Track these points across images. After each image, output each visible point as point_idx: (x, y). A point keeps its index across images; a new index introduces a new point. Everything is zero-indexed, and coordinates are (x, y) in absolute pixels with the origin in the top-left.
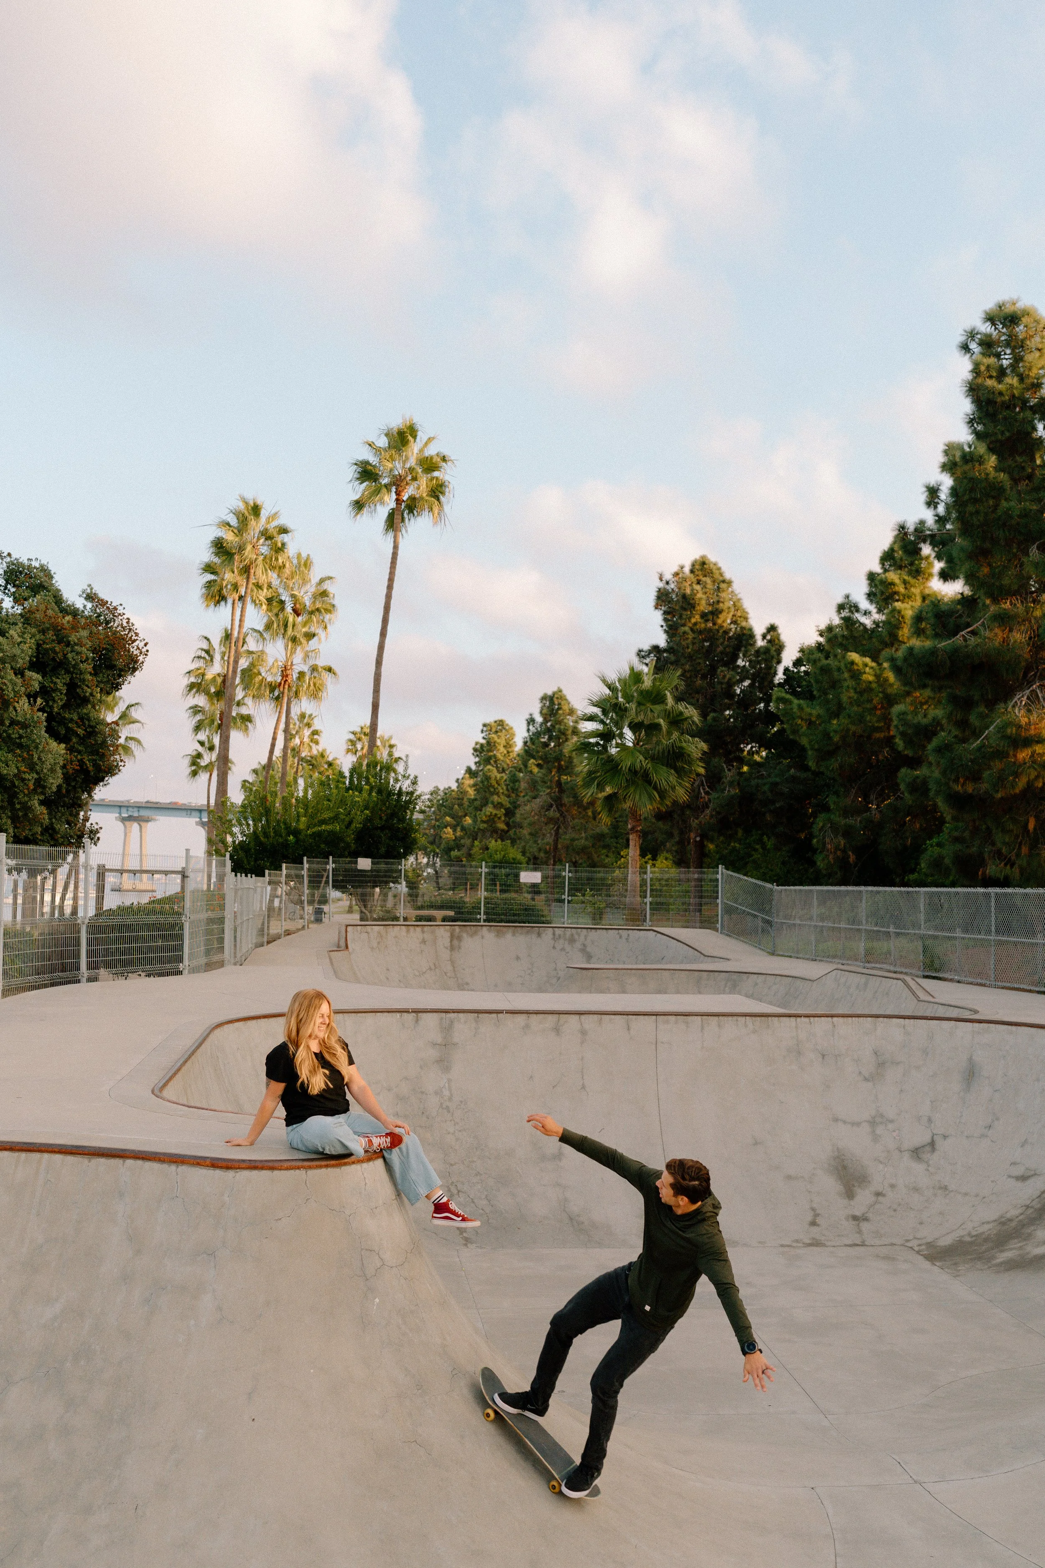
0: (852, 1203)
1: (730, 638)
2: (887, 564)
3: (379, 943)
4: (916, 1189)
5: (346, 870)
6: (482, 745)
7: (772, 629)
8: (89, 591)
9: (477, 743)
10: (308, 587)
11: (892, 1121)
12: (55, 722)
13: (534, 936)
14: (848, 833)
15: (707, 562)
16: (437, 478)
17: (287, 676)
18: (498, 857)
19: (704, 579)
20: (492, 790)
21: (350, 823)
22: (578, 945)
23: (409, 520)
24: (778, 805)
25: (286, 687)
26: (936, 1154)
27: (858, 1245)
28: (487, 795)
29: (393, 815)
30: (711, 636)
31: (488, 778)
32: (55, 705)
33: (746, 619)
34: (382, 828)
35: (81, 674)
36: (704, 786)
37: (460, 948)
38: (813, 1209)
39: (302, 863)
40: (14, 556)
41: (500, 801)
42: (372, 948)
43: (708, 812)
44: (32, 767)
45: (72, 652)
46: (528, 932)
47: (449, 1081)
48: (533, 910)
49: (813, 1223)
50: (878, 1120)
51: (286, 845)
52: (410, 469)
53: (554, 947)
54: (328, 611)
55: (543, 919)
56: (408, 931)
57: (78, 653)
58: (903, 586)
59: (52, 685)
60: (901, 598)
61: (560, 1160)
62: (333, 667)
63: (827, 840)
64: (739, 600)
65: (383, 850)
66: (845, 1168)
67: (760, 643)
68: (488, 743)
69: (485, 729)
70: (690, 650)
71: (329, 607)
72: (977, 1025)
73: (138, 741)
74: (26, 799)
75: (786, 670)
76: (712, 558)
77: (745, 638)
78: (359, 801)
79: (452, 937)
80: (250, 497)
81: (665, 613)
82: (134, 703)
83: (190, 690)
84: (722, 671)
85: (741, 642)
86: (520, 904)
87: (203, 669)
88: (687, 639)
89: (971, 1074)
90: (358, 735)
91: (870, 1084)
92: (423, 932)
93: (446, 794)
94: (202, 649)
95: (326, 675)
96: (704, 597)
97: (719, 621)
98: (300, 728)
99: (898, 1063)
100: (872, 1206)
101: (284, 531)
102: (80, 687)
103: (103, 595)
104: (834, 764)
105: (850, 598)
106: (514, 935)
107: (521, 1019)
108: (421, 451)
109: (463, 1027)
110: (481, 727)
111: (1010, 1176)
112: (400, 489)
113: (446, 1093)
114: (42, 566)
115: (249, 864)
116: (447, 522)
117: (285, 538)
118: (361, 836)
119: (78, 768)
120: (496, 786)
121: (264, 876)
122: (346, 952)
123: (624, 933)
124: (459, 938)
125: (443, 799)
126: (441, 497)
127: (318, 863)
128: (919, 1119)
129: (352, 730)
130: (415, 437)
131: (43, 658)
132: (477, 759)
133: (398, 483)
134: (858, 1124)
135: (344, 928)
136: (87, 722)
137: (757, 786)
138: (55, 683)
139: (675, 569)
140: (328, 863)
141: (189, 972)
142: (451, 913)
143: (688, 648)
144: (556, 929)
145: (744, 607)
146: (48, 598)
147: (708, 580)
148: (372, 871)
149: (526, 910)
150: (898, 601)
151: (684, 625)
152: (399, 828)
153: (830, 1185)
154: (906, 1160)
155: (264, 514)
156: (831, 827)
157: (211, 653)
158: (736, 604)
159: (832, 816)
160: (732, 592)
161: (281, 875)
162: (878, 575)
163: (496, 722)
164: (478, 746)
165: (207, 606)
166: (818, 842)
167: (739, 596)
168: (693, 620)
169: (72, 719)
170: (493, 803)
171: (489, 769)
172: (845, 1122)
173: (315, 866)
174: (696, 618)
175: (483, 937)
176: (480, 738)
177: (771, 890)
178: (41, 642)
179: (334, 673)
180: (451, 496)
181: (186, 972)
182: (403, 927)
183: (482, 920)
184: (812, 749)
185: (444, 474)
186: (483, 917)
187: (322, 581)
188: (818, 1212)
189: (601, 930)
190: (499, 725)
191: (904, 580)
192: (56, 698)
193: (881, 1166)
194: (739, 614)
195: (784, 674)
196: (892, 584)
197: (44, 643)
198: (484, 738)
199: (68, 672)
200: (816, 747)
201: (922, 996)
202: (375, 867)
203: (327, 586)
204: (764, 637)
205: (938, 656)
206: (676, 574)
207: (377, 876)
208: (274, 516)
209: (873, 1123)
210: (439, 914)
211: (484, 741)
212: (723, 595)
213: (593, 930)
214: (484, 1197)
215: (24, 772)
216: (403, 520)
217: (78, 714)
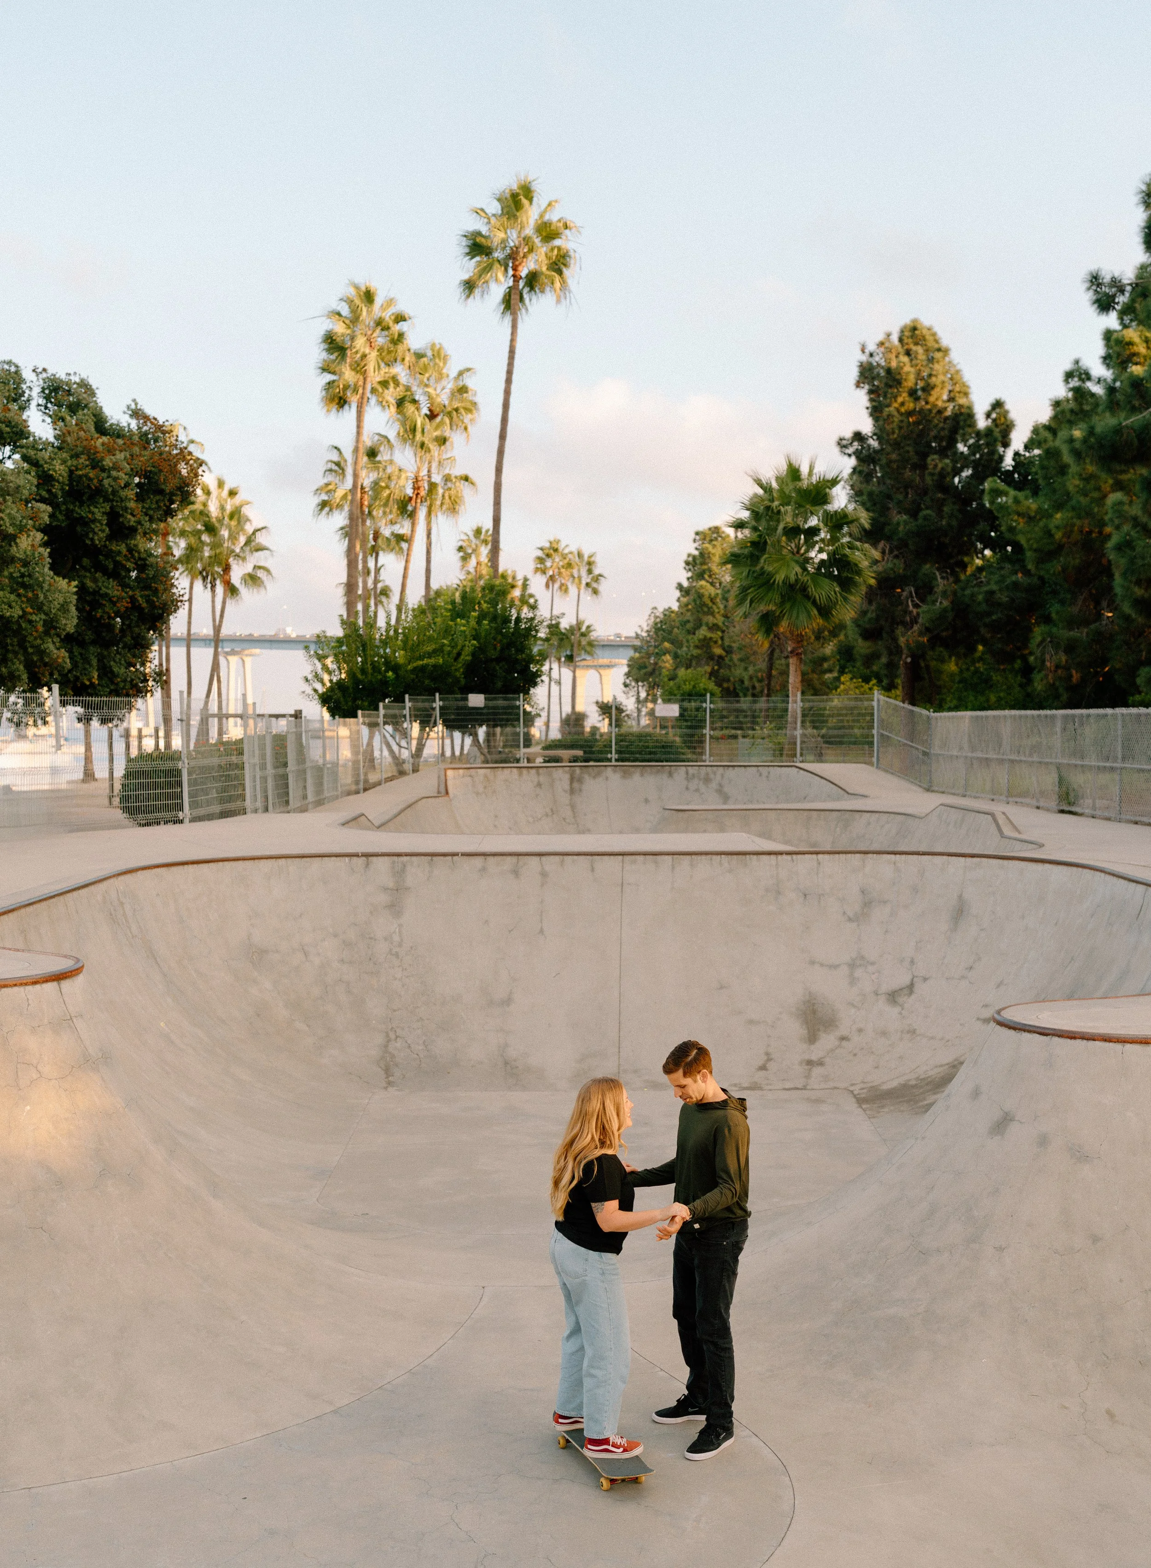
0: (812, 1047)
1: (947, 418)
2: (1127, 320)
3: (485, 787)
4: (884, 1034)
5: (458, 708)
6: (694, 557)
7: (998, 405)
8: (133, 407)
9: (689, 555)
10: (444, 382)
11: (873, 964)
12: (103, 555)
13: (665, 776)
14: (1071, 648)
15: (919, 326)
16: (559, 248)
17: (419, 488)
18: (687, 687)
19: (914, 348)
20: (706, 609)
21: (459, 654)
22: (714, 785)
23: (530, 300)
24: (994, 617)
25: (419, 501)
26: (913, 997)
27: (797, 1089)
28: (700, 615)
29: (509, 645)
30: (924, 417)
31: (700, 596)
32: (96, 538)
33: (966, 394)
34: (498, 660)
35: (122, 501)
36: (912, 597)
37: (580, 790)
38: (767, 1054)
39: (404, 702)
40: (51, 371)
41: (715, 621)
42: (477, 794)
43: (916, 628)
44: (39, 608)
45: (108, 477)
46: (658, 772)
47: (400, 926)
48: (671, 747)
49: (763, 1068)
50: (858, 962)
51: (385, 682)
52: (524, 239)
53: (687, 788)
54: (468, 410)
55: (684, 757)
56: (520, 774)
57: (116, 479)
58: (1145, 345)
59: (90, 516)
60: (1142, 360)
61: (508, 1005)
62: (471, 475)
63: (1047, 657)
64: (958, 372)
65: (499, 684)
66: (814, 1012)
67: (982, 423)
68: (702, 554)
69: (698, 538)
70: (895, 436)
71: (469, 405)
72: (969, 860)
73: (267, 571)
74: (39, 641)
75: (1017, 454)
76: (926, 321)
77: (962, 418)
78: (465, 632)
79: (572, 780)
80: (363, 281)
81: (870, 392)
82: (260, 526)
83: (321, 510)
84: (933, 460)
85: (958, 423)
86: (657, 741)
87: (333, 484)
88: (893, 422)
89: (960, 912)
90: (547, 551)
91: (854, 925)
92: (538, 774)
93: (665, 615)
94: (332, 461)
95: (462, 485)
96: (912, 370)
97: (932, 399)
98: (477, 546)
99: (885, 902)
100: (832, 1050)
101: (400, 318)
102: (122, 516)
103: (150, 411)
104: (1056, 566)
105: (1080, 364)
106: (642, 775)
107: (478, 862)
108: (541, 216)
109: (416, 871)
110: (693, 536)
111: (978, 1019)
112: (517, 263)
113: (396, 938)
114: (82, 380)
115: (347, 703)
116: (573, 300)
117: (403, 326)
118: (471, 669)
119: (130, 605)
120: (710, 604)
121: (355, 716)
122: (446, 798)
123: (765, 771)
124: (580, 781)
125: (661, 622)
126: (564, 270)
127: (423, 701)
128: (902, 961)
129: (540, 546)
130: (531, 200)
131: (77, 485)
132: (690, 574)
133: (513, 258)
134: (835, 967)
135: (443, 773)
136: (136, 555)
137: (973, 595)
138: (93, 513)
139: (881, 337)
140: (434, 701)
141: (190, 822)
142: (579, 753)
143: (893, 433)
144: (689, 768)
145: (965, 379)
146: (87, 417)
147: (920, 350)
148: (486, 707)
149: (663, 747)
150: (1136, 364)
151: (889, 406)
152: (517, 659)
153: (794, 1028)
154: (882, 1004)
155: (379, 301)
156: (1050, 642)
157: (342, 464)
158: (955, 376)
159: (1054, 630)
160: (950, 362)
161: (378, 717)
162: (1116, 331)
163: (710, 529)
164: (691, 559)
165: (328, 411)
166: (1036, 659)
167: (958, 367)
168: (900, 400)
169: (119, 552)
170: (707, 624)
171: (701, 586)
172: (822, 965)
173: (420, 705)
174: (904, 397)
175: (607, 779)
176: (692, 549)
177: (928, 717)
178: (73, 468)
179: (472, 483)
180: (577, 268)
181: (187, 820)
182: (515, 770)
183: (613, 760)
184: (1030, 549)
185: (566, 242)
186: (614, 756)
187: (461, 374)
188: (773, 1056)
189: (740, 769)
190: (713, 533)
191: (1146, 337)
192: (96, 530)
193: (853, 1011)
194: (957, 388)
195: (1014, 460)
196: (1130, 343)
197: (77, 469)
198: (696, 549)
199: (107, 500)
200: (1035, 546)
201: (1007, 831)
202: (491, 704)
203: (470, 381)
204: (988, 415)
205: (1122, 435)
206: (881, 344)
207: (495, 714)
208: (390, 302)
209: (852, 966)
210: (566, 754)
211: (696, 553)
212: (936, 366)
213: (731, 768)
214: (421, 1042)
215: (31, 614)
216: (521, 299)
217: (126, 544)
